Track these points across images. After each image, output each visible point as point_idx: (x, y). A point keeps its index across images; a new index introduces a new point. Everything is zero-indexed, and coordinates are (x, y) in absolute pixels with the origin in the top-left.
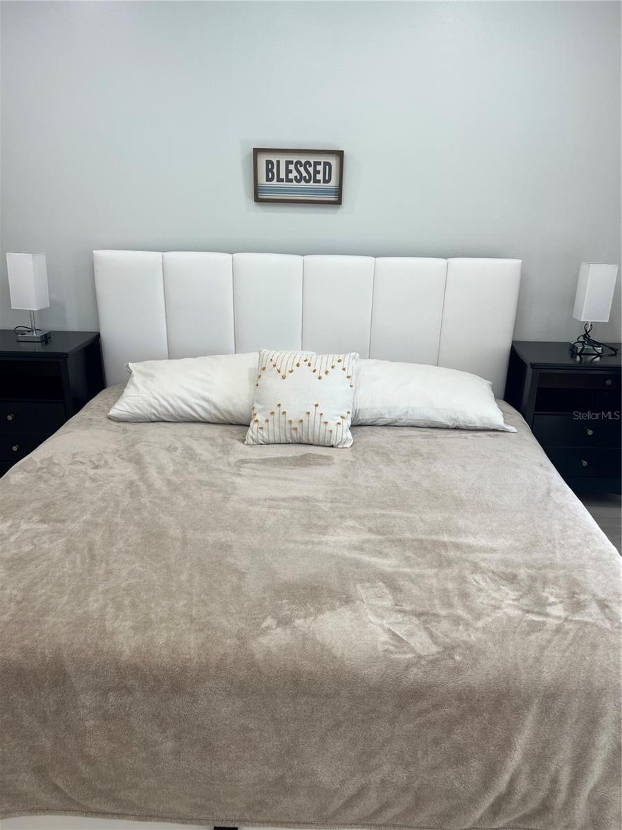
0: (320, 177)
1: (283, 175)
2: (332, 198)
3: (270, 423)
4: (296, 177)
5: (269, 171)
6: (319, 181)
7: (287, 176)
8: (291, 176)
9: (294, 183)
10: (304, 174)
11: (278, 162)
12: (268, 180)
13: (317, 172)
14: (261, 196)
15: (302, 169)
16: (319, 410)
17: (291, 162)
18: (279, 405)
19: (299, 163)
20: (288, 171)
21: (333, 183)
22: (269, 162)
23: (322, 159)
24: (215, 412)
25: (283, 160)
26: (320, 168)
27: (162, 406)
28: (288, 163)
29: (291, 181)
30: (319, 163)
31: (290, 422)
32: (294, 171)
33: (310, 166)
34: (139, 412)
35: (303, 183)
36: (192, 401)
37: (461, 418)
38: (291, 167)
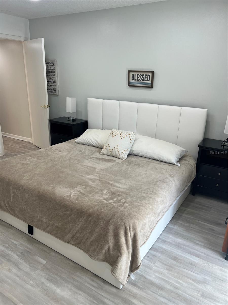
0: (146, 79)
1: (136, 79)
2: (150, 86)
3: (106, 149)
4: (140, 79)
5: (132, 77)
6: (146, 81)
7: (137, 79)
8: (138, 79)
9: (139, 81)
10: (142, 78)
11: (135, 74)
12: (132, 80)
13: (146, 78)
14: (131, 84)
15: (141, 77)
17: (139, 75)
18: (109, 144)
19: (141, 75)
20: (138, 77)
21: (150, 81)
22: (132, 75)
23: (147, 74)
24: (98, 144)
25: (136, 74)
26: (146, 76)
27: (86, 141)
28: (138, 75)
29: (138, 80)
30: (146, 75)
31: (110, 149)
32: (139, 77)
33: (144, 76)
35: (142, 81)
36: (93, 140)
37: (162, 158)
38: (139, 76)
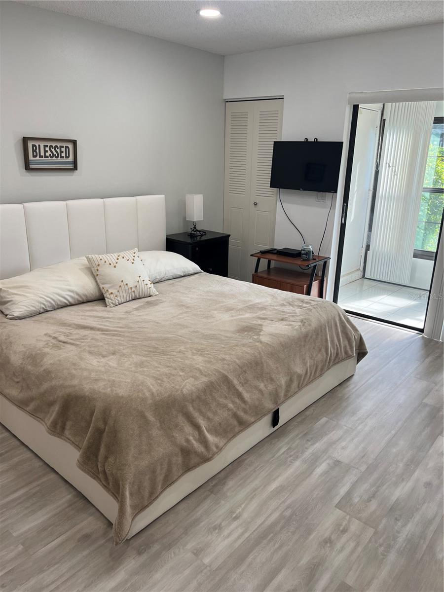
0: (63, 155)
1: (42, 154)
2: (71, 167)
4: (50, 155)
5: (34, 151)
6: (63, 157)
7: (45, 154)
8: (47, 154)
9: (50, 158)
10: (55, 153)
11: (39, 146)
12: (34, 156)
13: (62, 152)
14: (32, 166)
15: (53, 150)
16: (142, 278)
17: (47, 146)
18: (122, 281)
19: (51, 146)
20: (46, 151)
21: (71, 158)
22: (34, 146)
23: (64, 145)
25: (42, 145)
26: (63, 149)
28: (45, 146)
29: (47, 157)
30: (63, 147)
31: (131, 288)
32: (49, 151)
33: (58, 148)
34: (34, 309)
35: (54, 158)
38: (47, 149)
